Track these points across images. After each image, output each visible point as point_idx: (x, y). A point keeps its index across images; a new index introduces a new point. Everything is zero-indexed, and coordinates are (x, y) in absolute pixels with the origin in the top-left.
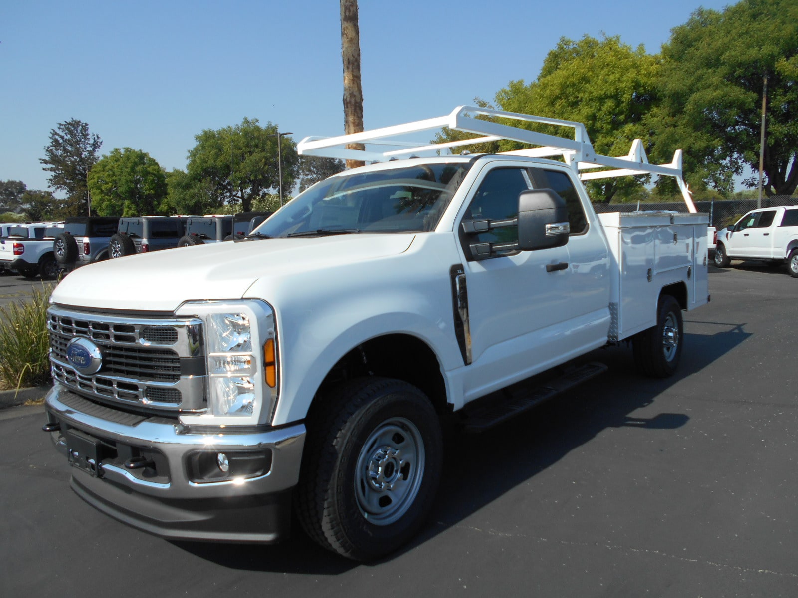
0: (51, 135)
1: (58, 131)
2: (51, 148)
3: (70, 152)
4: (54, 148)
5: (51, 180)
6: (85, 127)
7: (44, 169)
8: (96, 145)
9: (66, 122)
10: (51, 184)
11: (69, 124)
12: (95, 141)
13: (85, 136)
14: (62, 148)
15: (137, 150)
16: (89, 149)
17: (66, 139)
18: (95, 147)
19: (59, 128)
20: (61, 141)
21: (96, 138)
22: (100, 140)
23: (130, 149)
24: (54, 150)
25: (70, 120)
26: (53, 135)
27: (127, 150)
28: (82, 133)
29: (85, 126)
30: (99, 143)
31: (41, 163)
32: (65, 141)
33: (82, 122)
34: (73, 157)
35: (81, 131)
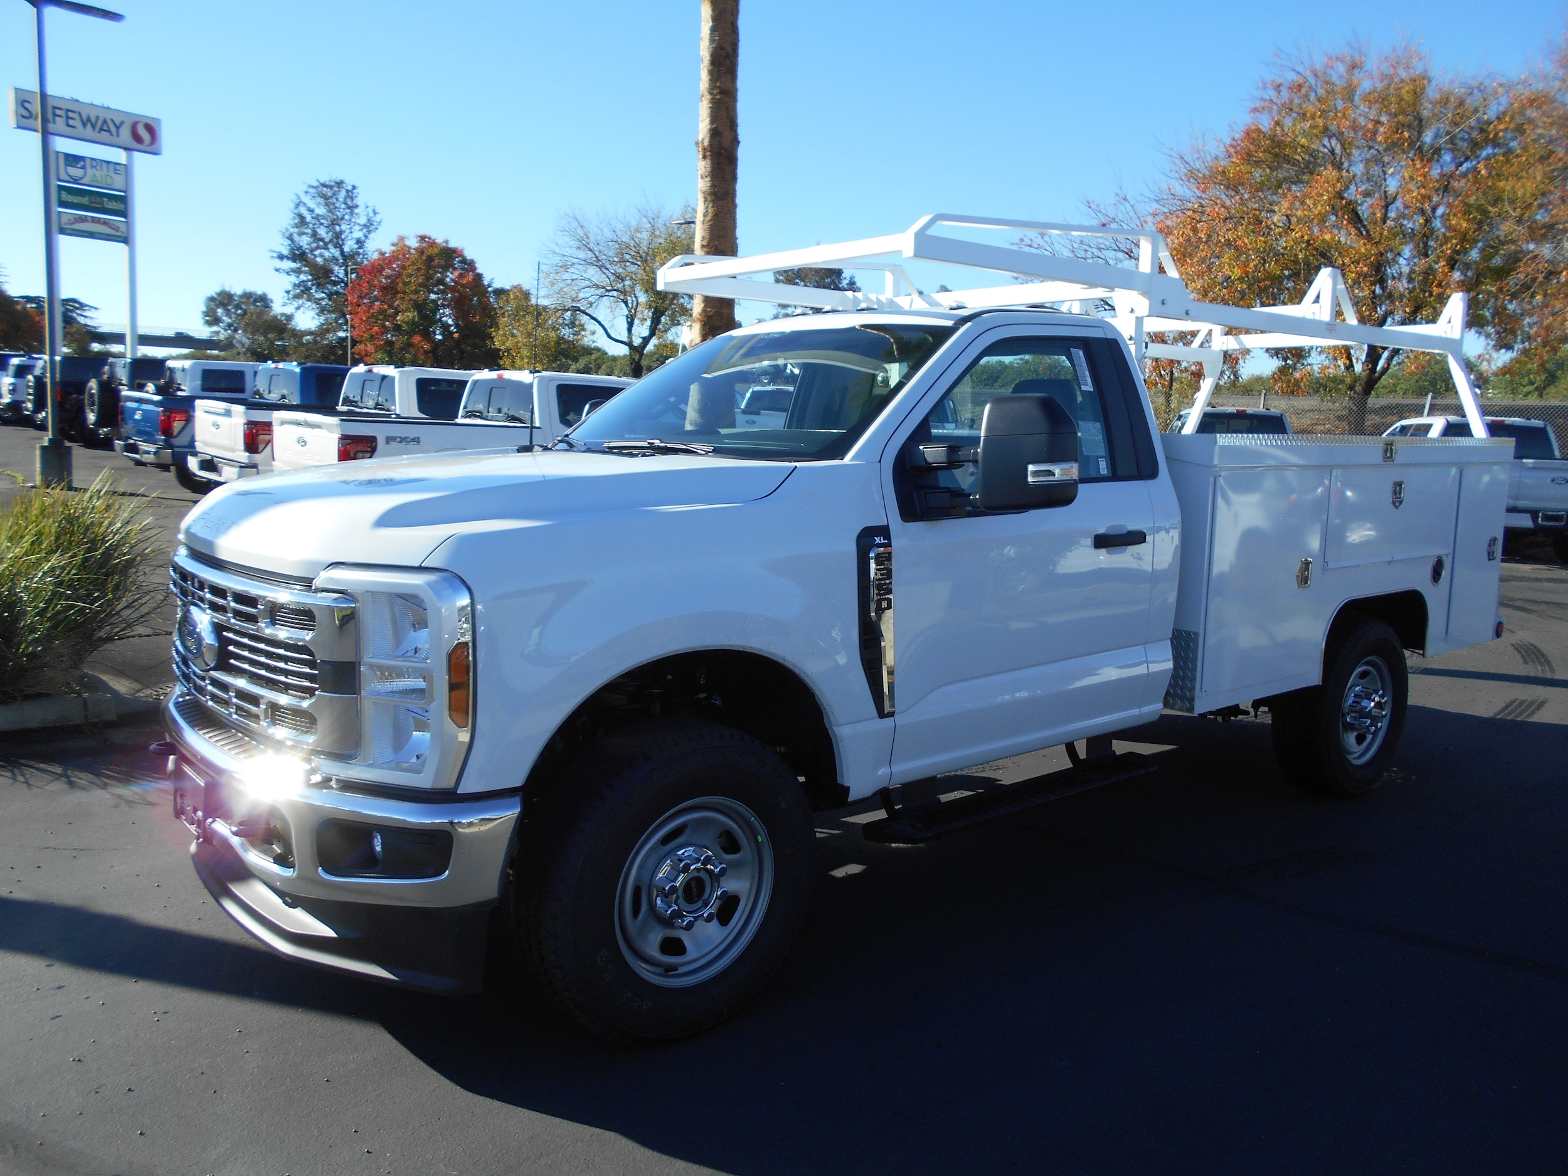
0: (292, 206)
1: (307, 200)
2: (292, 230)
3: (322, 240)
4: (296, 230)
5: (288, 292)
6: (350, 194)
7: (277, 270)
8: (369, 227)
9: (318, 181)
10: (289, 299)
11: (324, 185)
12: (369, 220)
13: (352, 208)
14: (309, 231)
15: (439, 240)
16: (358, 234)
17: (318, 215)
18: (369, 232)
19: (307, 192)
20: (309, 218)
21: (371, 214)
22: (378, 218)
23: (429, 238)
24: (295, 235)
25: (324, 179)
26: (297, 206)
27: (422, 238)
28: (345, 203)
29: (352, 191)
30: (375, 223)
31: (273, 257)
32: (317, 217)
33: (347, 181)
34: (327, 249)
35: (346, 198)
